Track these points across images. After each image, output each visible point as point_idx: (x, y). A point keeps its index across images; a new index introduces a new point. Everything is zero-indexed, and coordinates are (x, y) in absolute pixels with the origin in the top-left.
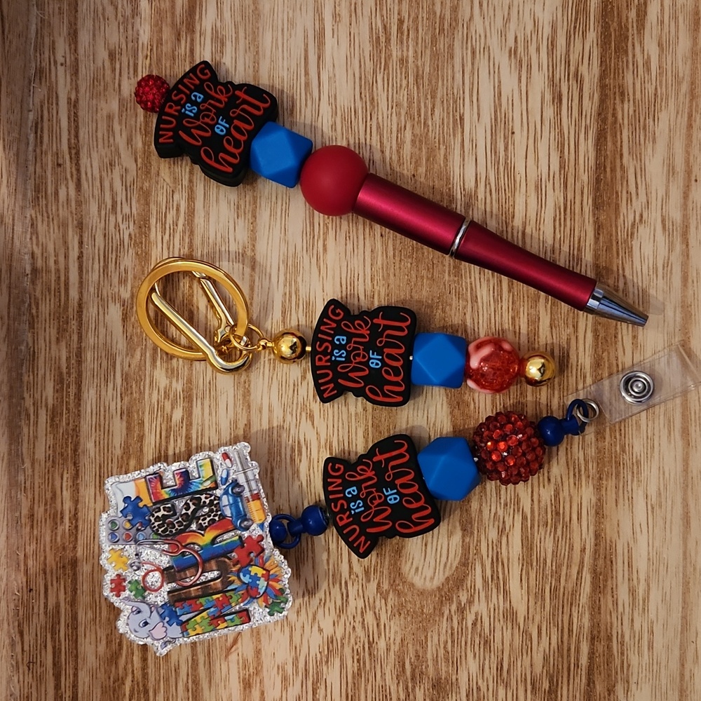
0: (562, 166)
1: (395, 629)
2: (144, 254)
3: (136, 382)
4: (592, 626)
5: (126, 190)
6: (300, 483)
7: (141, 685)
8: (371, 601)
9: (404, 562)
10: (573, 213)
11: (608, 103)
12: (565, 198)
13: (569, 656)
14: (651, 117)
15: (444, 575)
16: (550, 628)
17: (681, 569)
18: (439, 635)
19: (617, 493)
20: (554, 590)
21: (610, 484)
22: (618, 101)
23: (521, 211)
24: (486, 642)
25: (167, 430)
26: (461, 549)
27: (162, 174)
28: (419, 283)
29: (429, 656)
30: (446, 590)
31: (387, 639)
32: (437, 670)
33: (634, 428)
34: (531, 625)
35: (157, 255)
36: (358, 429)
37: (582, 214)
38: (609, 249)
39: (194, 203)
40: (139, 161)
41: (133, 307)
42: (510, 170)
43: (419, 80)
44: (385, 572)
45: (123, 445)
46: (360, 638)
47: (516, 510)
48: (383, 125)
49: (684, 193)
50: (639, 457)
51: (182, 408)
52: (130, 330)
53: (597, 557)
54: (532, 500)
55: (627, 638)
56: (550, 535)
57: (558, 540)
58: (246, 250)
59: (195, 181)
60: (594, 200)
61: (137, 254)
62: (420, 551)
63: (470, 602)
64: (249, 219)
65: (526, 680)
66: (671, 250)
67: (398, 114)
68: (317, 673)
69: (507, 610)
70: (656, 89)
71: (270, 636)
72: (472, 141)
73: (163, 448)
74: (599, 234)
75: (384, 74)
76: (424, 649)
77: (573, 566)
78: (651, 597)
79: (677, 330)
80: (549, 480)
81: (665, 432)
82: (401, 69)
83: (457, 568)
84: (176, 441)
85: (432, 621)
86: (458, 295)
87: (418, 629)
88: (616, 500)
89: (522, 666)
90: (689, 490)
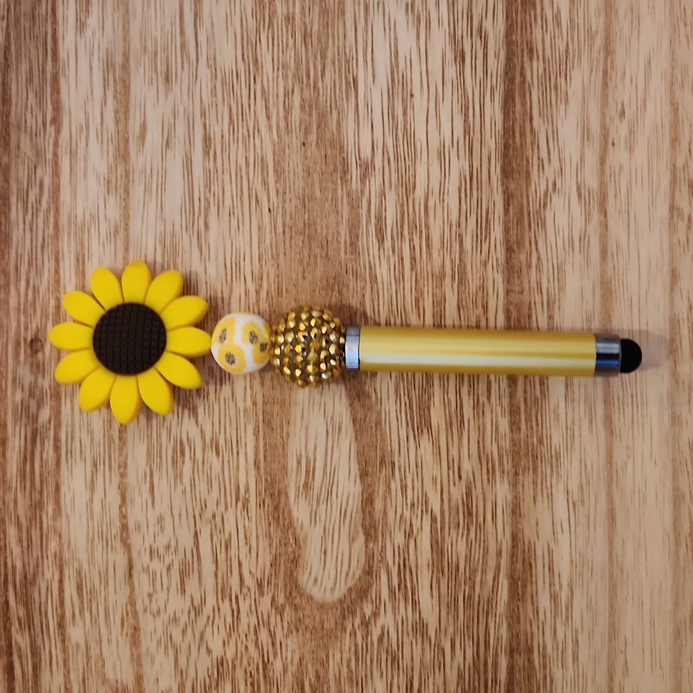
0: (467, 131)
1: (292, 647)
2: (4, 237)
4: (511, 638)
6: (183, 488)
8: (265, 617)
9: (301, 572)
10: (479, 183)
11: (516, 61)
12: (471, 166)
13: (486, 671)
14: (563, 77)
15: (346, 586)
16: (464, 640)
17: (607, 571)
18: (341, 652)
19: (535, 490)
20: (469, 599)
21: (527, 480)
22: (526, 59)
23: (423, 181)
24: (393, 659)
25: (33, 432)
26: (364, 555)
27: (22, 146)
28: (312, 263)
29: (331, 676)
30: (348, 601)
31: (284, 658)
32: (340, 692)
33: (552, 417)
34: (443, 639)
35: (18, 238)
36: (248, 426)
37: (490, 184)
38: (520, 221)
39: (59, 179)
42: (409, 136)
43: (307, 39)
44: (281, 584)
46: (253, 658)
47: (424, 512)
48: (269, 89)
49: (601, 158)
50: (558, 449)
51: (49, 408)
53: (515, 560)
54: (442, 500)
55: (549, 650)
56: (462, 538)
57: (471, 543)
58: (119, 230)
59: (60, 154)
60: (503, 168)
62: (319, 559)
63: (376, 615)
64: (121, 197)
66: (587, 221)
67: (285, 77)
69: (416, 622)
70: (567, 45)
71: (153, 660)
72: (367, 105)
73: (29, 452)
74: (508, 205)
75: (268, 32)
76: (325, 668)
77: (488, 572)
78: (574, 606)
79: (596, 309)
80: (460, 477)
81: (585, 421)
82: (287, 27)
83: (360, 577)
84: (43, 444)
85: (333, 637)
86: (356, 275)
87: (318, 646)
88: (534, 497)
89: (434, 684)
90: (614, 484)
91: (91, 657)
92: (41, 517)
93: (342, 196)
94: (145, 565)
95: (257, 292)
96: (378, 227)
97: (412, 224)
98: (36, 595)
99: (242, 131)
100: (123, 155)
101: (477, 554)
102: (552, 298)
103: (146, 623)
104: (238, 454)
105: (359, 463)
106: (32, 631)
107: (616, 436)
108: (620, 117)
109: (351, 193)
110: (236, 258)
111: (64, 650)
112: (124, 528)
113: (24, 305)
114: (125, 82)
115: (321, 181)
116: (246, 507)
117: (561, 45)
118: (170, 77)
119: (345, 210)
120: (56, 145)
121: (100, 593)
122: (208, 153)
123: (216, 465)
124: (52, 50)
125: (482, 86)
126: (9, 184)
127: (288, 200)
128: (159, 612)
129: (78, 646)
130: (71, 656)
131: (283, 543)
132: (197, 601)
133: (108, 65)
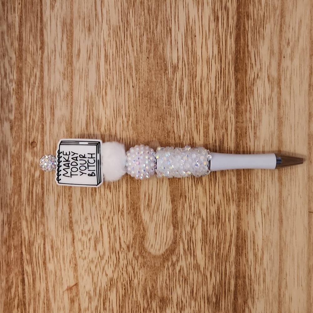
0: (219, 52)
1: (142, 274)
2: (20, 98)
3: (18, 159)
4: (236, 272)
5: (11, 68)
6: (96, 206)
7: (22, 301)
8: (131, 261)
9: (146, 242)
10: (225, 74)
11: (241, 20)
12: (221, 67)
13: (225, 286)
14: (262, 27)
15: (165, 248)
16: (216, 272)
17: (279, 244)
18: (163, 277)
19: (247, 208)
20: (218, 255)
21: (244, 204)
22: (246, 19)
23: (200, 74)
24: (185, 280)
25: (32, 181)
26: (173, 235)
27: (28, 59)
28: (151, 110)
29: (158, 286)
30: (166, 255)
31: (138, 278)
32: (162, 293)
33: (255, 177)
34: (207, 272)
35: (26, 98)
36: (123, 179)
37: (229, 75)
38: (242, 91)
39: (43, 73)
40: (17, 53)
41: (15, 123)
42: (194, 54)
43: (149, 12)
44: (137, 247)
45: (12, 189)
46: (125, 278)
47: (199, 217)
48: (133, 33)
49: (278, 63)
50: (258, 191)
51: (39, 171)
52: (14, 134)
53: (238, 238)
54: (207, 212)
55: (253, 277)
56: (215, 228)
57: (219, 231)
58: (68, 95)
59: (43, 62)
60: (235, 68)
61: (17, 98)
62: (153, 236)
63: (178, 261)
64: (69, 81)
65: (204, 297)
66: (272, 91)
67: (140, 28)
68: (105, 295)
69: (195, 264)
70: (264, 13)
71: (83, 278)
72: (176, 40)
73: (31, 189)
74: (237, 84)
75: (133, 9)
76: (156, 283)
77: (226, 243)
78: (264, 258)
79: (275, 130)
80: (215, 202)
81: (270, 179)
82: (141, 6)
83: (171, 245)
84: (37, 186)
85: (159, 270)
86: (170, 115)
87: (153, 274)
88: (247, 211)
89: (202, 291)
90: (282, 206)
91: (57, 276)
92: (36, 217)
93: (164, 80)
94: (80, 238)
95: (128, 122)
96: (180, 94)
97: (195, 92)
98: (34, 250)
99: (121, 52)
100: (70, 63)
101: (222, 235)
102: (256, 125)
103: (80, 262)
104: (119, 191)
105: (171, 196)
106: (32, 265)
107: (283, 185)
108: (287, 45)
109: (168, 79)
110: (119, 107)
111: (46, 273)
112: (71, 222)
113: (29, 127)
114: (71, 31)
115: (155, 74)
116: (122, 214)
117: (261, 13)
118: (90, 29)
119: (166, 86)
120: (42, 58)
121: (61, 249)
122: (107, 62)
123: (110, 196)
124: (40, 17)
125: (226, 31)
126: (22, 75)
127: (141, 82)
128: (85, 258)
129: (51, 271)
130: (48, 275)
131: (138, 229)
132: (102, 254)
133: (64, 24)
